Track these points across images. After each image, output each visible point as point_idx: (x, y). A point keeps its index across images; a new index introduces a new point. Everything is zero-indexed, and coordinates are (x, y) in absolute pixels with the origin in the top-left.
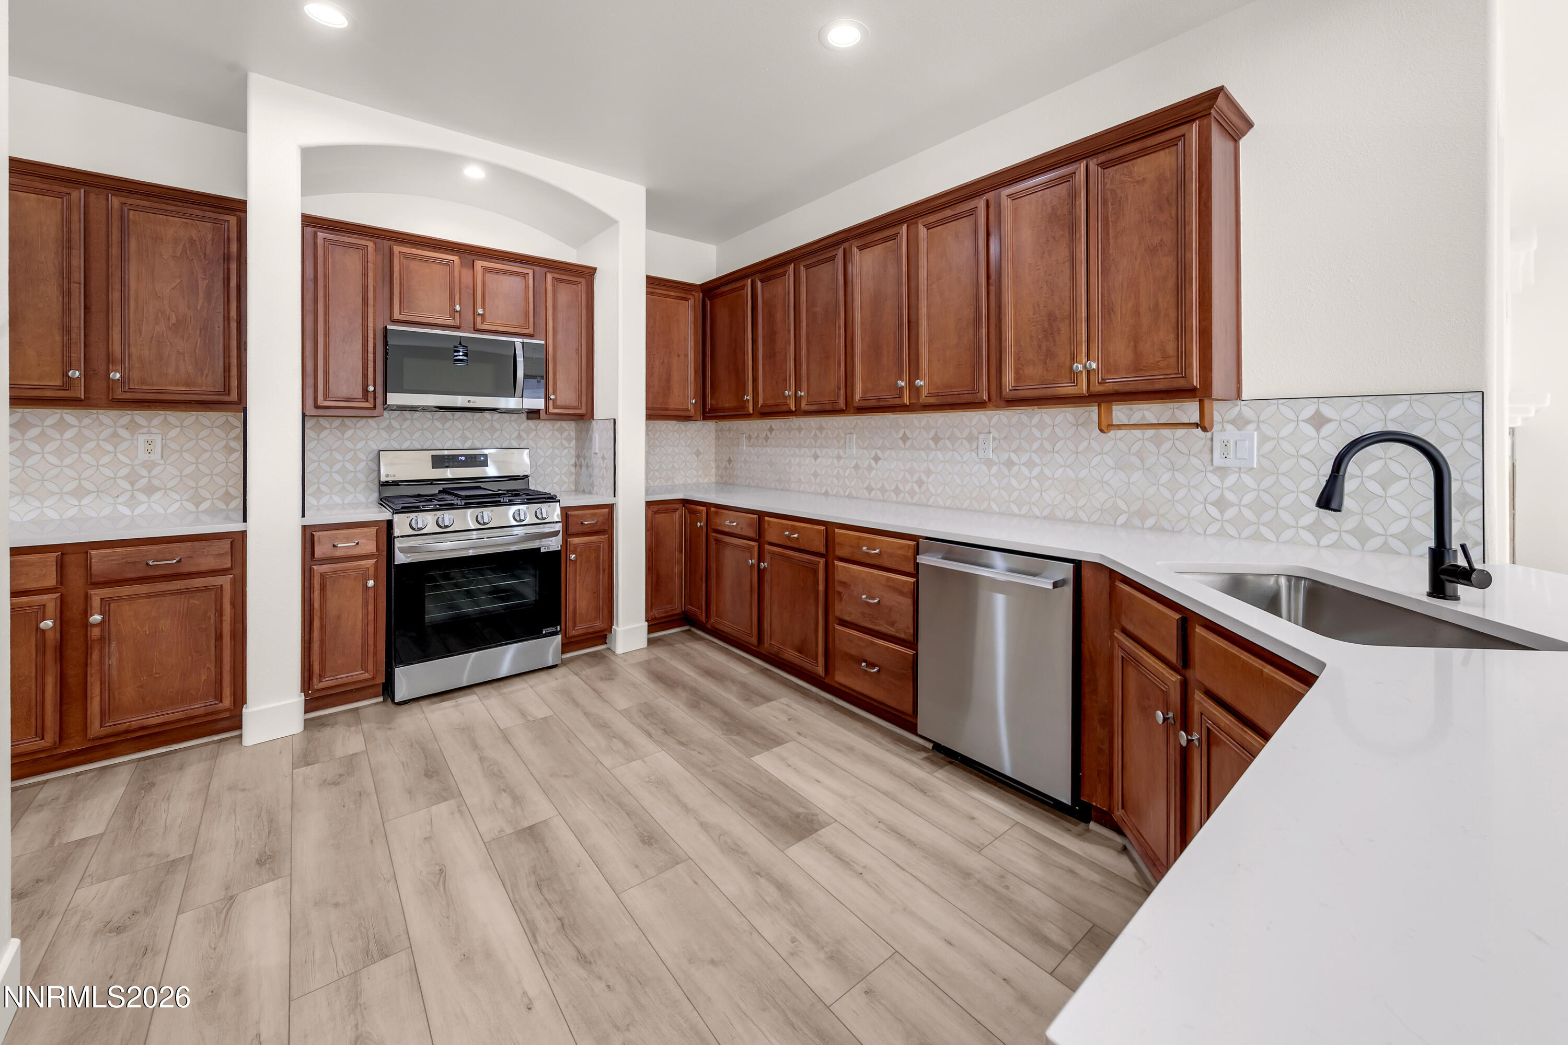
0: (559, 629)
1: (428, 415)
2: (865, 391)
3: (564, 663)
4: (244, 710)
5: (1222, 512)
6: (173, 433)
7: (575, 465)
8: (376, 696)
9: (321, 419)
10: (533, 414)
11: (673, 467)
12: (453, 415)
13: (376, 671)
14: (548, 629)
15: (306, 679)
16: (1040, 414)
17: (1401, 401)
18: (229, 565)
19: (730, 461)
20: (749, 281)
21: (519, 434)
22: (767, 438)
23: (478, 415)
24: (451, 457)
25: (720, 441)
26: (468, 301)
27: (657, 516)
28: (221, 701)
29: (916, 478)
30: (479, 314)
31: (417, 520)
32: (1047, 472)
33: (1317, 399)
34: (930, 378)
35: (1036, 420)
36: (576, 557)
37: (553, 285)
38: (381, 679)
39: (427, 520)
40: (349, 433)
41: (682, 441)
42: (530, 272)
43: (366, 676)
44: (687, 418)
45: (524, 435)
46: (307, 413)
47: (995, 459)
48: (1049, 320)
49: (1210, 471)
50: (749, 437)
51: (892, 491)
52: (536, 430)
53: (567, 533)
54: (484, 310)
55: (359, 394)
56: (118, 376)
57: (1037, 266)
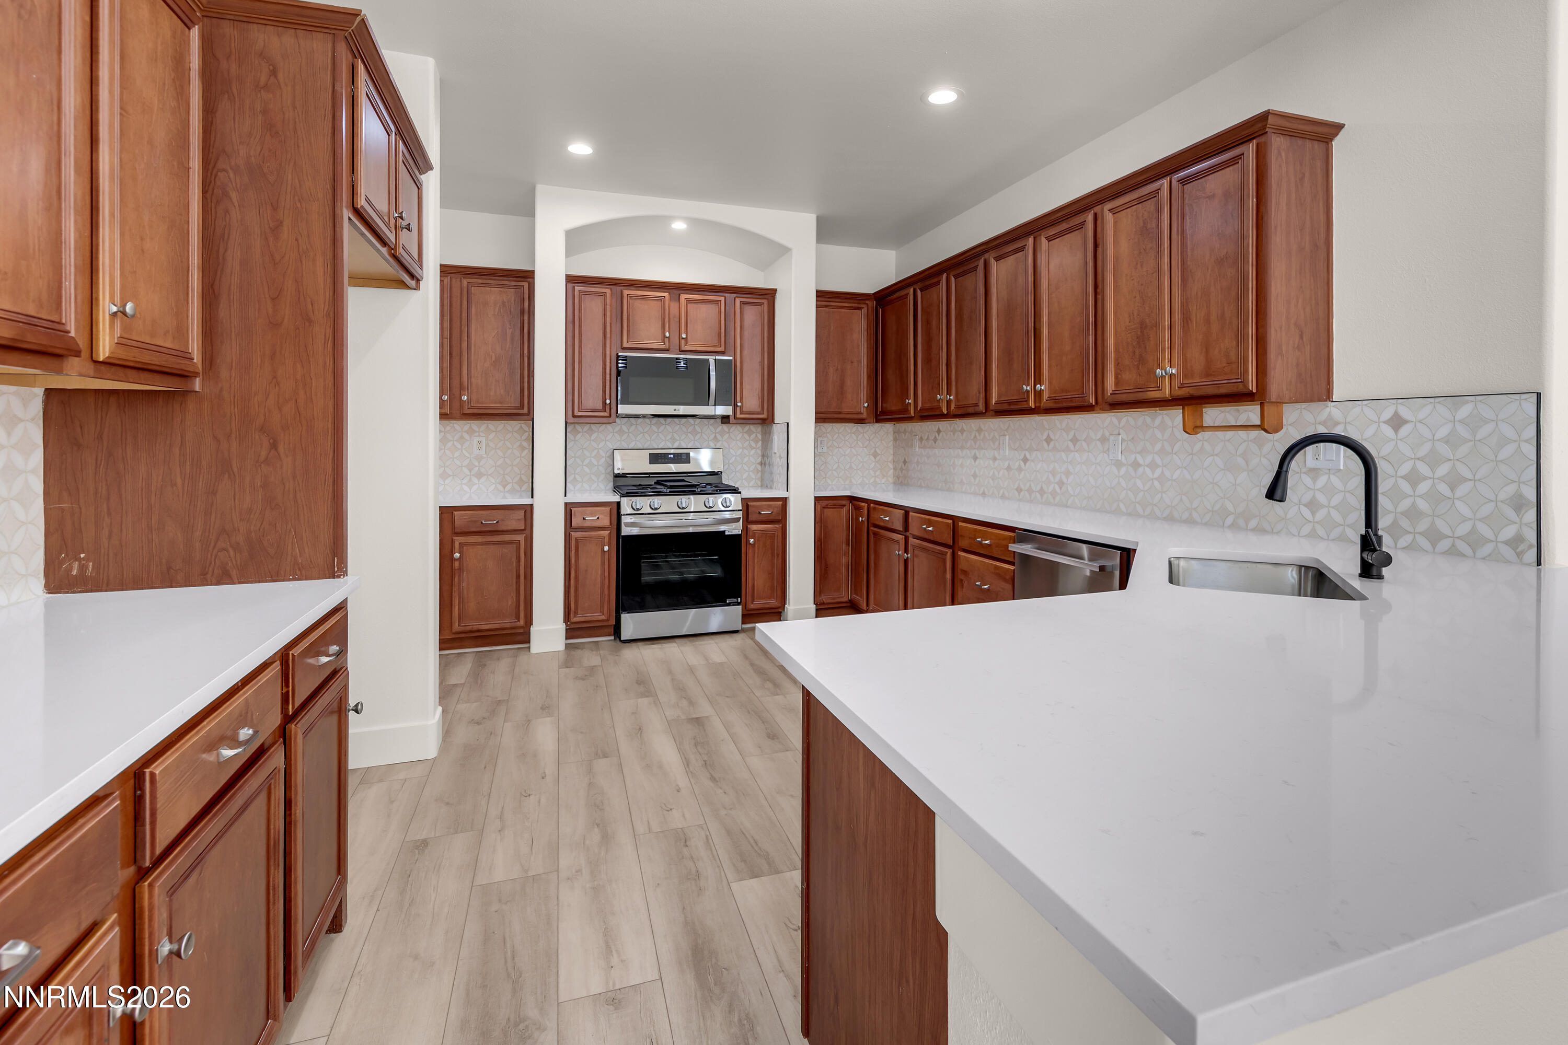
0: (739, 601)
1: (647, 420)
2: (999, 395)
3: (743, 630)
4: (531, 628)
5: (1313, 513)
6: (492, 436)
7: (761, 464)
8: (609, 635)
9: (576, 425)
10: (725, 419)
11: (851, 467)
12: (665, 420)
13: (610, 615)
14: (731, 599)
15: (567, 614)
16: (1161, 416)
17: (1467, 402)
18: (523, 528)
19: (905, 462)
20: (912, 290)
21: (715, 436)
22: (935, 440)
23: (684, 420)
24: (663, 455)
25: (897, 443)
26: (674, 327)
27: (826, 510)
28: (519, 621)
29: (1057, 479)
30: (683, 338)
31: (636, 502)
32: (1168, 474)
33: (1395, 400)
34: (1050, 383)
35: (1158, 421)
36: (755, 541)
37: (741, 308)
38: (613, 622)
39: (643, 503)
40: (594, 436)
41: (859, 443)
42: (722, 299)
43: (603, 617)
44: (861, 421)
45: (719, 437)
46: (568, 422)
47: (1124, 461)
48: (1141, 327)
49: (1304, 473)
50: (921, 439)
51: (1038, 492)
52: (729, 433)
53: (747, 520)
54: (687, 335)
55: (600, 406)
56: (466, 398)
57: (1132, 276)
